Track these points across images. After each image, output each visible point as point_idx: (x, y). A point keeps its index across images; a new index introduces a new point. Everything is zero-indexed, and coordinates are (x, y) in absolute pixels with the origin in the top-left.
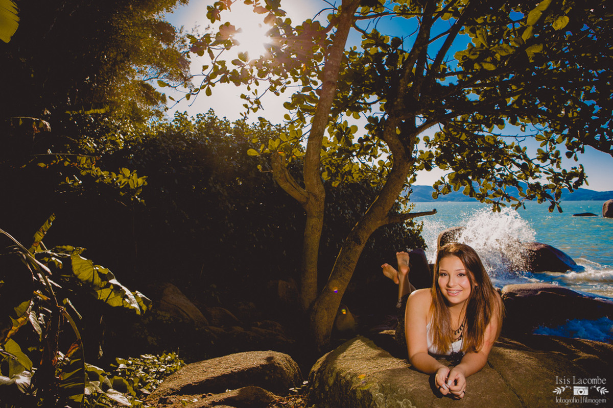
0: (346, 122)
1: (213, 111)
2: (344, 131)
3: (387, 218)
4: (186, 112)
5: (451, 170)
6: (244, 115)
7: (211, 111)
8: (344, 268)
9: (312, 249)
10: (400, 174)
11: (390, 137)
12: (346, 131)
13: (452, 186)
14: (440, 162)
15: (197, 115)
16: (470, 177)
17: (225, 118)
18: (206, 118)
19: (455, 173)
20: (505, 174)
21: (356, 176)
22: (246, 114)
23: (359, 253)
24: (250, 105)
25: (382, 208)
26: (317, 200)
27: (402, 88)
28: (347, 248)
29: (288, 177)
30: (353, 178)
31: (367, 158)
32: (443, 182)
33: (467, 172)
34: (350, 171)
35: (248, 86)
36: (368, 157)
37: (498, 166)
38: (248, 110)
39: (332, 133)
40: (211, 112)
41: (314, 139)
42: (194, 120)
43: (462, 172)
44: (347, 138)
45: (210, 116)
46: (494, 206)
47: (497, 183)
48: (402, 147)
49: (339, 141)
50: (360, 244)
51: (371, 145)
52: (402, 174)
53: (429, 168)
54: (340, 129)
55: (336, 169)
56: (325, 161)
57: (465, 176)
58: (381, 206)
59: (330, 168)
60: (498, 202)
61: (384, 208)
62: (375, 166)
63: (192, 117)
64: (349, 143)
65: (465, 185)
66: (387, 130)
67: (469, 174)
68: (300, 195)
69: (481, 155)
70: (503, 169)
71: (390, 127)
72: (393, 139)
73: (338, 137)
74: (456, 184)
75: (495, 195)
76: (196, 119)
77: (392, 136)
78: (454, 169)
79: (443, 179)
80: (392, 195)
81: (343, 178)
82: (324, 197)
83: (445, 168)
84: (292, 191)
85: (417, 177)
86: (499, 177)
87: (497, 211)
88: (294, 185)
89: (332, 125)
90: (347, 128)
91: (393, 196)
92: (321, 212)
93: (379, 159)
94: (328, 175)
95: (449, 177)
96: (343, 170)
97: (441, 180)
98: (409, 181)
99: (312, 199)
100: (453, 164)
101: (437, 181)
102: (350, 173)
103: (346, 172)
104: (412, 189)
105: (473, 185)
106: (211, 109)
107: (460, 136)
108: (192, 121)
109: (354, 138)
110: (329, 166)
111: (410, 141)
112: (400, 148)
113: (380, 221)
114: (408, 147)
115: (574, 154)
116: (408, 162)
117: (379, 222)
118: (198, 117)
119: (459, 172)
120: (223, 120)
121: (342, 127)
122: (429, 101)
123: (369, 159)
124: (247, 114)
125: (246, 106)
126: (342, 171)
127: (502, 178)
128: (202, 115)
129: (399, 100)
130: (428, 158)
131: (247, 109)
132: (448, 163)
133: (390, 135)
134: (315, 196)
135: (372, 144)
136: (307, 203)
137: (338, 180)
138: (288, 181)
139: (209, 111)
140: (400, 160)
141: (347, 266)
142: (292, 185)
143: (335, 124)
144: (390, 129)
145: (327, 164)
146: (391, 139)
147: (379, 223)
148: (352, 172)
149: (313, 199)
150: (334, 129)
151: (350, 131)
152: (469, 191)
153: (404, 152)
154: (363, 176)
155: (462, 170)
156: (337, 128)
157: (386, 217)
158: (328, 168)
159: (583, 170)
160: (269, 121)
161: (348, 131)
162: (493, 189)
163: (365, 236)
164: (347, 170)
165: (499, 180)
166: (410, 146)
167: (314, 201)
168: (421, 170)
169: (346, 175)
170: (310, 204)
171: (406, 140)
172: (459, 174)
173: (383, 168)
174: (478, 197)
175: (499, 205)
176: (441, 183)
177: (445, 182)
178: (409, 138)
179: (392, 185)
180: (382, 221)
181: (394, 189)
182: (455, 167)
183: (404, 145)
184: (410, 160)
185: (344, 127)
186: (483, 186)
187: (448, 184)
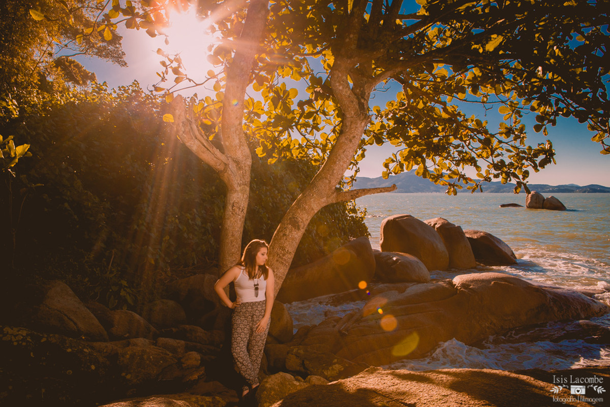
0: (284, 84)
1: (138, 84)
2: (282, 96)
3: (335, 194)
4: (105, 82)
5: (404, 146)
6: (162, 76)
7: (136, 83)
8: (277, 261)
9: (233, 236)
10: (352, 136)
11: (339, 85)
12: (284, 95)
13: (405, 164)
14: (392, 135)
15: (119, 87)
16: (424, 156)
18: (130, 91)
19: (408, 149)
20: (464, 151)
21: (295, 153)
22: (164, 74)
23: (297, 241)
24: (168, 63)
25: (328, 182)
26: (240, 168)
27: (356, 20)
28: (281, 234)
29: (197, 133)
30: (292, 155)
31: (308, 131)
32: (395, 160)
33: (422, 149)
34: (289, 146)
35: (166, 38)
36: (309, 129)
37: (456, 142)
38: (167, 68)
39: (267, 97)
40: (135, 84)
42: (115, 92)
43: (416, 148)
44: (284, 104)
45: (134, 88)
46: (449, 190)
47: (454, 162)
48: (355, 100)
49: (275, 108)
50: (299, 229)
51: (314, 112)
52: (354, 137)
53: (380, 141)
54: (277, 92)
55: (273, 143)
56: (259, 133)
57: (419, 154)
58: (326, 178)
59: (265, 142)
60: (454, 183)
61: (330, 182)
62: (317, 141)
63: (113, 89)
64: (287, 109)
65: (418, 164)
66: (336, 76)
67: (423, 151)
68: (215, 159)
69: (438, 128)
70: (461, 145)
71: (339, 71)
72: (343, 88)
73: (275, 102)
74: (409, 163)
75: (451, 176)
76: (118, 91)
77: (342, 84)
78: (407, 144)
79: (395, 156)
80: (341, 163)
81: (280, 154)
82: (251, 164)
83: (398, 145)
84: (203, 152)
85: (366, 153)
86: (456, 155)
87: (453, 195)
88: (205, 144)
89: (267, 88)
90: (285, 92)
91: (343, 166)
92: (245, 185)
93: (321, 132)
94: (263, 151)
95: (401, 154)
96: (280, 145)
97: (393, 157)
98: (356, 159)
99: (232, 166)
100: (407, 138)
101: (388, 158)
102: (288, 148)
103: (284, 147)
104: (359, 168)
105: (426, 164)
106: (135, 81)
107: (417, 104)
108: (113, 93)
109: (293, 104)
110: (264, 140)
111: (365, 93)
112: (352, 102)
113: (325, 199)
114: (362, 101)
115: (544, 127)
116: (362, 120)
117: (323, 200)
118: (120, 90)
119: (412, 148)
121: (280, 91)
122: (390, 39)
123: (310, 132)
124: (165, 74)
125: (163, 64)
126: (280, 146)
127: (459, 156)
128: (125, 87)
129: (351, 36)
130: (378, 130)
131: (165, 68)
132: (400, 138)
133: (339, 82)
134: (237, 162)
135: (314, 110)
136: (225, 170)
137: (274, 157)
138: (196, 138)
139: (133, 83)
140: (352, 117)
141: (282, 259)
142: (204, 146)
143: (271, 87)
144: (340, 75)
145: (261, 137)
146: (341, 88)
147: (324, 202)
148: (291, 148)
149: (235, 166)
150: (269, 92)
151: (288, 95)
152: (422, 171)
153: (357, 107)
154: (304, 153)
155: (416, 146)
156: (273, 91)
157: (333, 193)
158: (263, 142)
159: (551, 147)
160: (186, 75)
161: (286, 94)
162: (449, 169)
163: (304, 218)
164: (284, 145)
165: (457, 159)
166: (365, 99)
167: (235, 169)
168: (371, 144)
169: (284, 151)
170: (230, 172)
171: (360, 93)
172: (412, 150)
173: (327, 143)
174: (432, 178)
175: (455, 187)
176: (393, 161)
177: (396, 159)
178: (364, 89)
179: (341, 151)
180: (327, 198)
181: (343, 156)
182: (408, 142)
183: (358, 98)
184: (365, 118)
185: (281, 90)
186: (438, 166)
187: (400, 162)
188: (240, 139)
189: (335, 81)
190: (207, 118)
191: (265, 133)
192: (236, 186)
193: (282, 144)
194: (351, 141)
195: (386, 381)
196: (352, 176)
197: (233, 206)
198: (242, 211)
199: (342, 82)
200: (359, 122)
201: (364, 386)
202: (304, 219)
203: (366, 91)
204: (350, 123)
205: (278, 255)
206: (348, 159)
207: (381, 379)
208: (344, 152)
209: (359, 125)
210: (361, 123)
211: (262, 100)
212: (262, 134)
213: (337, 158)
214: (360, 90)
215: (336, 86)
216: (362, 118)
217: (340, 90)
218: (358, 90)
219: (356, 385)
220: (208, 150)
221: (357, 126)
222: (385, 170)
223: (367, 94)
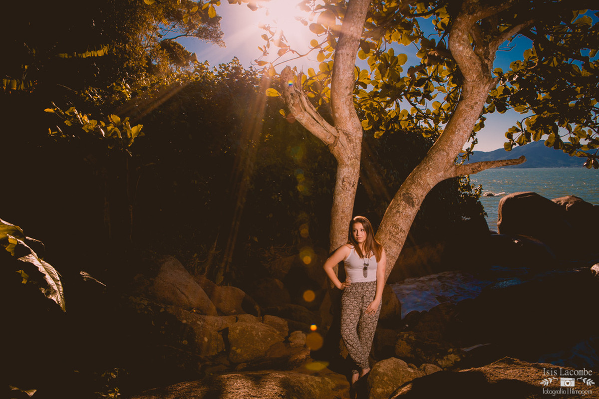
0: (392, 51)
1: (238, 60)
4: (206, 61)
5: (531, 113)
6: (264, 50)
7: (236, 59)
8: (390, 239)
9: (343, 212)
10: (473, 102)
11: (459, 46)
12: (392, 62)
13: (533, 133)
14: (517, 100)
15: (220, 65)
16: (557, 123)
17: (251, 67)
18: (230, 69)
19: (536, 116)
21: (404, 125)
22: (265, 48)
23: (411, 219)
24: (269, 36)
25: (445, 154)
26: (350, 141)
28: (394, 211)
29: (306, 105)
30: (400, 127)
32: (520, 129)
33: (553, 115)
34: (397, 117)
36: (419, 98)
38: (268, 42)
39: (373, 65)
40: (235, 61)
41: (345, 47)
42: (216, 70)
43: (546, 114)
44: (392, 70)
45: (234, 66)
46: (588, 162)
47: (596, 130)
48: (477, 61)
49: (383, 77)
50: (413, 206)
51: (425, 79)
52: (476, 103)
53: (502, 108)
54: (384, 59)
55: (379, 116)
56: (365, 105)
57: (550, 121)
58: (444, 150)
59: (371, 114)
60: (595, 154)
61: (448, 154)
62: (428, 110)
63: (214, 67)
64: (395, 77)
65: (548, 133)
66: (455, 36)
67: (555, 118)
68: (325, 132)
69: (576, 90)
71: (459, 30)
72: (464, 48)
73: (382, 70)
74: (537, 132)
75: (591, 145)
76: (219, 69)
77: (463, 45)
78: (535, 110)
79: (520, 124)
80: (461, 133)
81: (387, 126)
82: (361, 136)
83: (524, 111)
84: (313, 125)
85: (485, 122)
87: (593, 168)
88: (315, 117)
89: (374, 55)
90: (393, 58)
91: (463, 136)
92: (356, 158)
94: (369, 124)
95: (528, 122)
96: (388, 116)
97: (517, 126)
99: (343, 139)
100: (534, 103)
101: (511, 127)
102: (396, 120)
103: (392, 119)
104: (476, 140)
105: (559, 133)
106: (235, 57)
108: (214, 72)
109: (402, 71)
110: (370, 112)
111: (489, 52)
112: (475, 64)
113: (442, 173)
114: (486, 61)
116: (486, 84)
117: (440, 174)
118: (221, 67)
119: (542, 115)
120: (249, 69)
121: (387, 58)
123: (421, 101)
124: (267, 48)
125: (265, 37)
126: (387, 118)
128: (225, 65)
130: (501, 95)
131: (267, 41)
132: (527, 104)
133: (459, 42)
134: (347, 135)
135: (426, 77)
136: (335, 143)
137: (381, 129)
138: (305, 110)
139: (234, 60)
140: (474, 81)
141: (395, 237)
142: (314, 118)
143: (378, 54)
144: (460, 34)
146: (461, 48)
147: (441, 176)
148: (399, 119)
149: (345, 138)
150: (376, 59)
151: (397, 61)
152: (553, 141)
153: (480, 69)
155: (546, 112)
156: (379, 59)
157: (451, 167)
158: (369, 115)
160: (289, 46)
161: (395, 61)
162: (588, 137)
163: (419, 194)
164: (392, 117)
166: (489, 60)
167: (346, 142)
168: (492, 112)
169: (392, 123)
170: (340, 146)
171: (483, 53)
172: (542, 117)
173: (440, 112)
174: (566, 149)
175: (596, 159)
176: (518, 130)
177: (522, 128)
178: (488, 48)
179: (461, 119)
180: (444, 172)
181: (463, 125)
182: (536, 108)
183: (481, 59)
184: (489, 81)
185: (389, 57)
186: (574, 134)
187: (526, 131)
188: (350, 110)
189: (454, 41)
190: (310, 91)
191: (371, 105)
192: (346, 160)
193: (390, 116)
194: (472, 108)
195: (529, 374)
196: (469, 148)
197: (343, 181)
198: (353, 186)
199: (462, 42)
200: (482, 86)
201: (502, 377)
202: (419, 196)
203: (490, 51)
204: (471, 88)
205: (390, 233)
206: (468, 129)
207: (523, 371)
208: (464, 120)
209: (481, 89)
210: (485, 87)
211: (368, 68)
212: (368, 105)
213: (456, 127)
214: (483, 50)
215: (456, 46)
216: (485, 82)
217: (459, 51)
218: (481, 50)
219: (493, 375)
220: (318, 122)
221: (480, 91)
222: (508, 140)
223: (491, 53)
